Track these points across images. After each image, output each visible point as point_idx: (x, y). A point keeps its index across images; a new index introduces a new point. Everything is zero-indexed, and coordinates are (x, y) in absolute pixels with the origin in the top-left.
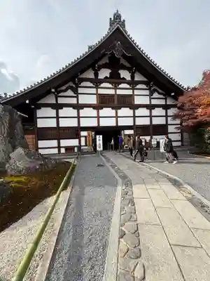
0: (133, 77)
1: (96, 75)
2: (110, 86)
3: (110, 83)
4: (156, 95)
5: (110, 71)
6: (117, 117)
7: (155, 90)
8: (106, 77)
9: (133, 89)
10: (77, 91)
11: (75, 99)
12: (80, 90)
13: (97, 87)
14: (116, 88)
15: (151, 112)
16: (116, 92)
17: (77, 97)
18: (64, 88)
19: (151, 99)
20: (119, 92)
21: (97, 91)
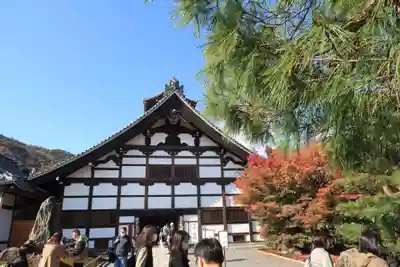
0: (197, 142)
1: (148, 141)
2: (166, 154)
3: (165, 150)
4: (230, 165)
5: (166, 135)
6: (173, 196)
7: (229, 159)
8: (161, 144)
9: (198, 157)
10: (121, 162)
11: (118, 172)
12: (125, 161)
13: (147, 157)
14: (173, 157)
15: (223, 189)
16: (173, 161)
17: (120, 170)
18: (104, 158)
19: (223, 170)
20: (178, 162)
21: (147, 161)
